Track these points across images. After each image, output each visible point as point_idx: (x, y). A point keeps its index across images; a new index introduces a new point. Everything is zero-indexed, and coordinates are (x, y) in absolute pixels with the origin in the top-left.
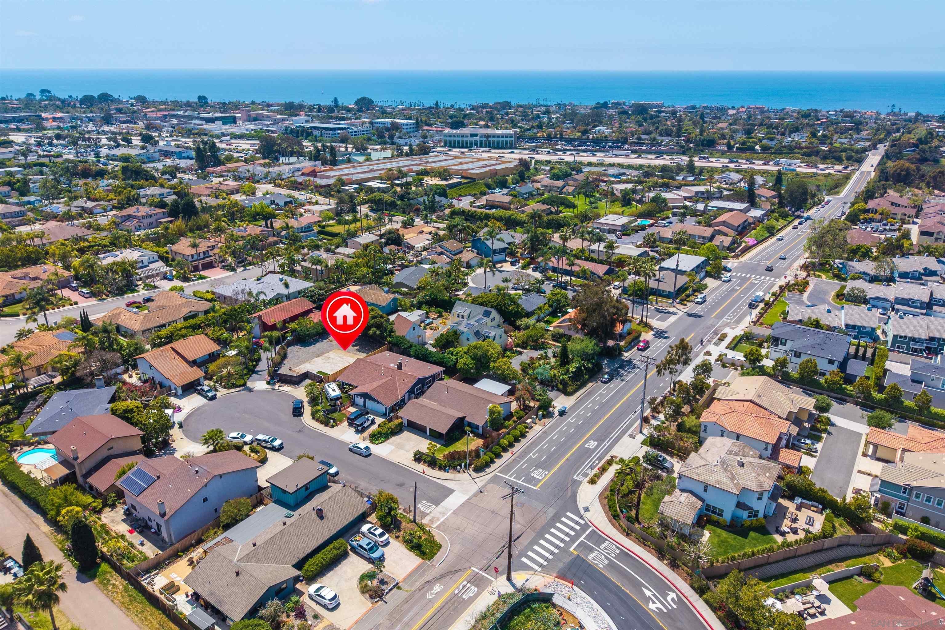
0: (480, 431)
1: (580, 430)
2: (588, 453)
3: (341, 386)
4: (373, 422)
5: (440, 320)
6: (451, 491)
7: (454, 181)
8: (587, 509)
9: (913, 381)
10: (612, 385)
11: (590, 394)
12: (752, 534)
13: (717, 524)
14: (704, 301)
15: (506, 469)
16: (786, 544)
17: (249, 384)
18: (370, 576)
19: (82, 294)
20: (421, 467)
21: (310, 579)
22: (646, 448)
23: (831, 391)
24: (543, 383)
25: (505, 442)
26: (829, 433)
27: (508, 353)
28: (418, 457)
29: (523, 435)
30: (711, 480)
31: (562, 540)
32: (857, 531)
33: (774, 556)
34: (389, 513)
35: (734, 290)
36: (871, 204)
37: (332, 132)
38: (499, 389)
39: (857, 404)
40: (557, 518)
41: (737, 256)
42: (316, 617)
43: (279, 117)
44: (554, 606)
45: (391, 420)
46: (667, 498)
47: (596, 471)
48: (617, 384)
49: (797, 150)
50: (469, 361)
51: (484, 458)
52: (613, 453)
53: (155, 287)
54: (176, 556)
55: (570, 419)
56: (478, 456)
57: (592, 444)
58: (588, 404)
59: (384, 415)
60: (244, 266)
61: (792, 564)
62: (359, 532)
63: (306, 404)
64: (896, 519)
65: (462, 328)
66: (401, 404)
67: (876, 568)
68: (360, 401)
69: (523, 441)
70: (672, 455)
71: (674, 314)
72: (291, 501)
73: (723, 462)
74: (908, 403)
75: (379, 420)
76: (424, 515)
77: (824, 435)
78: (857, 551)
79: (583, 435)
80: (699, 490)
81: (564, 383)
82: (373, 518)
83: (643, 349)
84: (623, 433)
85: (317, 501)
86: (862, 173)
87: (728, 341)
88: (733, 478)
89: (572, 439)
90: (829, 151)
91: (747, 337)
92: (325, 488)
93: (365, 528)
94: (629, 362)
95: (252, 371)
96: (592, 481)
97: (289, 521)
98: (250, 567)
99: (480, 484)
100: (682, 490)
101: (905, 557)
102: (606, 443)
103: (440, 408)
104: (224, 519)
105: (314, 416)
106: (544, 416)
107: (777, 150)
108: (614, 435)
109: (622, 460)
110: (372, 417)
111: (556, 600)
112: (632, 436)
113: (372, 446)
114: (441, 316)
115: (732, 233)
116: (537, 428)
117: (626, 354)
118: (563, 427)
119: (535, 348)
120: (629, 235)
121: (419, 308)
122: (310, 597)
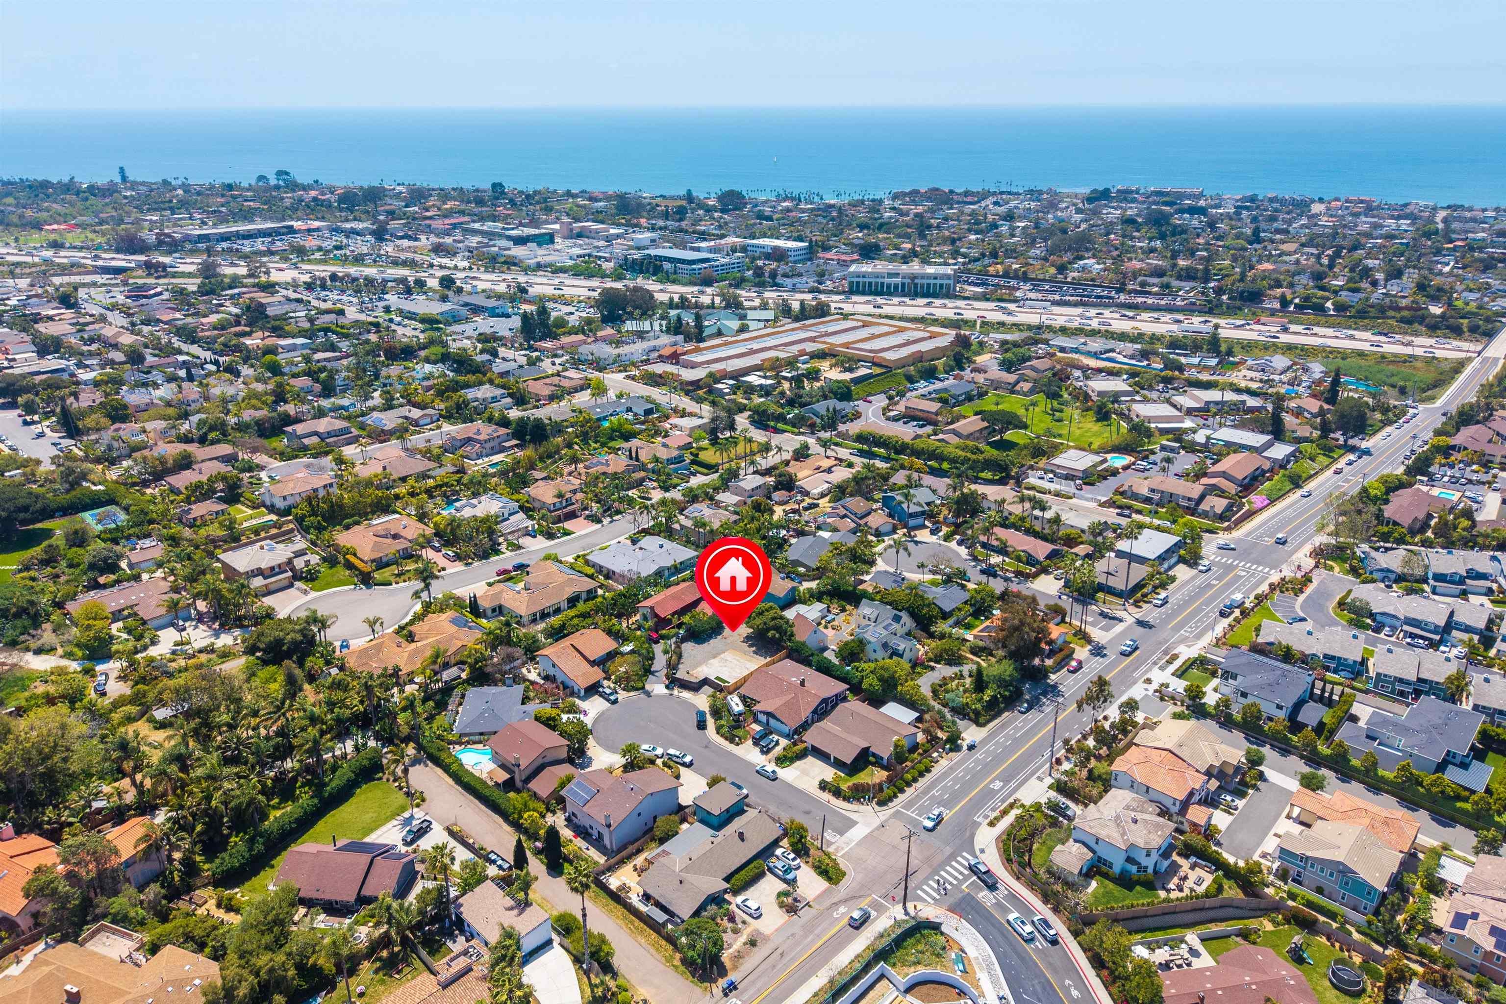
0: (885, 762)
1: (987, 768)
2: (992, 793)
3: (744, 699)
4: (777, 743)
5: (843, 616)
6: (854, 823)
7: (862, 372)
8: (982, 851)
9: (1368, 737)
10: (1029, 715)
11: (1003, 727)
12: (1138, 888)
13: (1106, 876)
14: (1165, 602)
15: (908, 805)
16: (1167, 900)
17: (648, 687)
18: (787, 894)
19: (446, 556)
20: (826, 796)
21: (736, 892)
22: (1053, 794)
23: (1276, 739)
24: (955, 710)
25: (909, 777)
26: (1258, 789)
27: (918, 669)
28: (824, 786)
29: (928, 770)
30: (1103, 833)
31: (956, 878)
32: (1246, 893)
33: (1151, 910)
34: (800, 841)
35: (1209, 586)
36: (1462, 437)
38: (906, 715)
39: (1302, 757)
40: (953, 857)
41: (1228, 529)
42: (744, 922)
43: (612, 231)
44: (942, 934)
45: (795, 744)
46: (1059, 847)
47: (997, 813)
48: (1034, 716)
49: (1391, 313)
50: (875, 682)
51: (887, 792)
52: (1017, 795)
53: (520, 547)
54: (622, 862)
55: (979, 755)
56: (881, 789)
57: (998, 785)
58: (1000, 738)
59: (787, 736)
60: (611, 516)
61: (1169, 919)
62: (773, 855)
63: (708, 716)
64: (1291, 886)
65: (868, 636)
66: (805, 726)
67: (1256, 931)
68: (763, 718)
69: (928, 776)
70: (1077, 801)
71: (1121, 621)
72: (715, 822)
73: (1118, 817)
74: (1355, 762)
75: (784, 742)
76: (830, 844)
77: (1251, 791)
78: (1239, 913)
79: (990, 773)
80: (1092, 844)
81: (977, 713)
82: (785, 842)
83: (1074, 672)
84: (1032, 774)
85: (737, 824)
86: (1486, 359)
87: (1178, 663)
88: (1124, 834)
89: (976, 777)
90: (1443, 316)
91: (1201, 662)
92: (742, 812)
93: (779, 852)
94: (1055, 687)
95: (648, 671)
96: (992, 824)
97: (716, 841)
98: (689, 877)
99: (883, 818)
100: (1076, 841)
101: (1289, 923)
102: (1012, 785)
103: (844, 735)
104: (658, 833)
105: (718, 730)
106: (951, 750)
107: (1358, 312)
108: (1021, 776)
109: (1023, 806)
110: (776, 738)
111: (944, 928)
112: (1040, 779)
113: (777, 769)
114: (843, 610)
115: (1232, 488)
116: (943, 764)
117: (1053, 677)
118: (970, 764)
119: (950, 663)
120: (1092, 484)
121: (819, 600)
122: (738, 906)
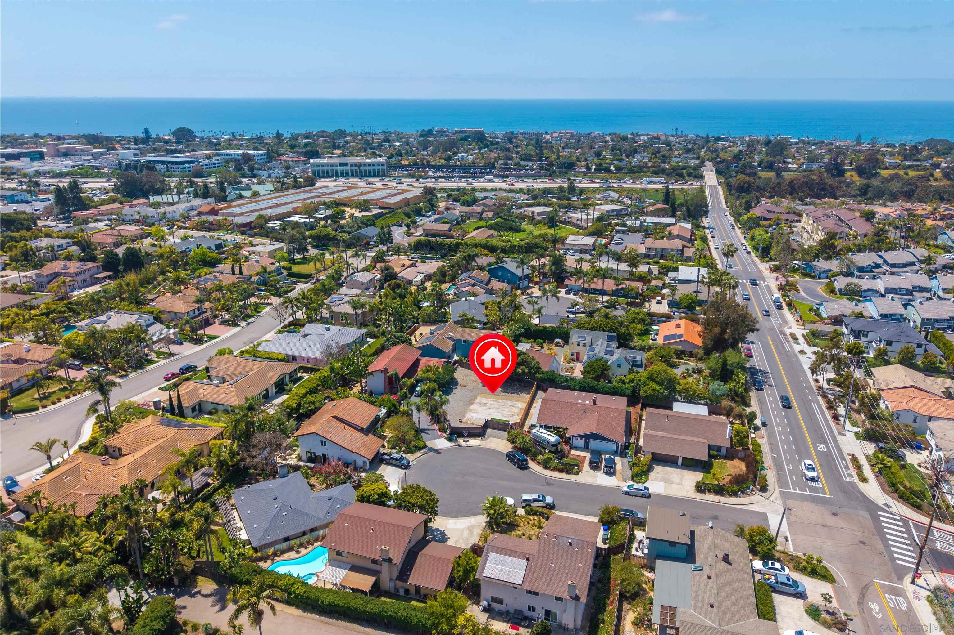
0: (724, 452)
2: (828, 455)
4: (615, 462)
6: (763, 514)
7: (375, 211)
8: (888, 506)
10: (767, 391)
11: (762, 402)
15: (783, 484)
17: (429, 444)
18: (816, 610)
20: (713, 497)
22: (867, 443)
28: (701, 488)
37: (182, 166)
40: (875, 519)
43: (95, 151)
47: (853, 470)
48: (771, 390)
52: (845, 451)
53: (171, 354)
55: (776, 428)
57: (822, 446)
58: (772, 411)
60: (244, 319)
65: (604, 355)
68: (579, 443)
72: (684, 553)
75: (621, 459)
79: (804, 440)
83: (750, 356)
84: (832, 432)
86: (710, 186)
87: (801, 339)
93: (758, 566)
95: (417, 430)
96: (863, 480)
97: (710, 574)
98: (736, 629)
99: (778, 501)
102: (831, 444)
103: (679, 436)
105: (544, 465)
107: (628, 170)
108: (827, 435)
112: (842, 434)
116: (761, 441)
118: (780, 436)
